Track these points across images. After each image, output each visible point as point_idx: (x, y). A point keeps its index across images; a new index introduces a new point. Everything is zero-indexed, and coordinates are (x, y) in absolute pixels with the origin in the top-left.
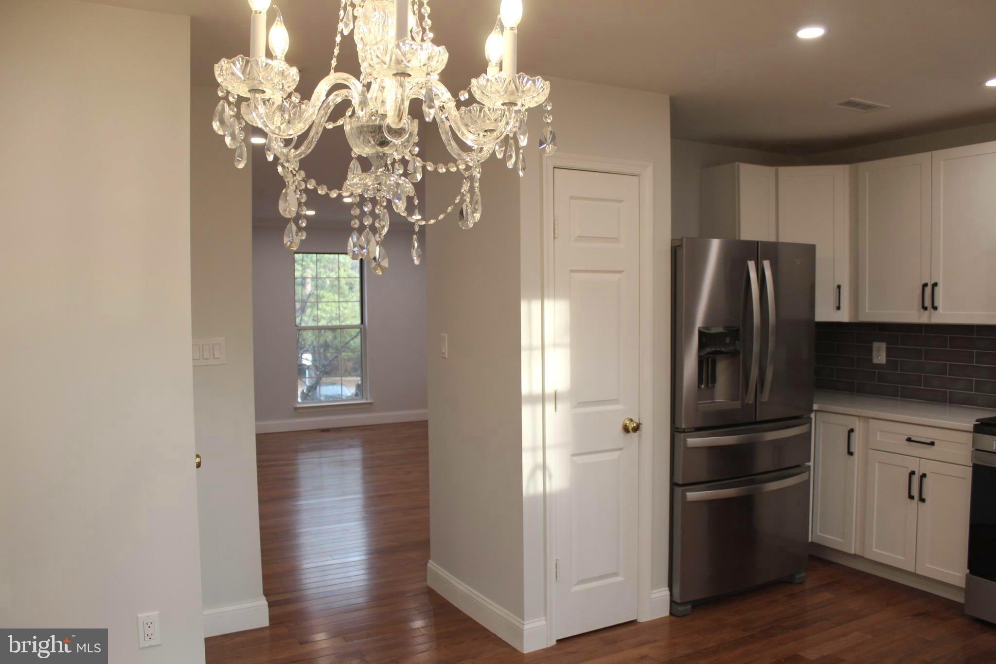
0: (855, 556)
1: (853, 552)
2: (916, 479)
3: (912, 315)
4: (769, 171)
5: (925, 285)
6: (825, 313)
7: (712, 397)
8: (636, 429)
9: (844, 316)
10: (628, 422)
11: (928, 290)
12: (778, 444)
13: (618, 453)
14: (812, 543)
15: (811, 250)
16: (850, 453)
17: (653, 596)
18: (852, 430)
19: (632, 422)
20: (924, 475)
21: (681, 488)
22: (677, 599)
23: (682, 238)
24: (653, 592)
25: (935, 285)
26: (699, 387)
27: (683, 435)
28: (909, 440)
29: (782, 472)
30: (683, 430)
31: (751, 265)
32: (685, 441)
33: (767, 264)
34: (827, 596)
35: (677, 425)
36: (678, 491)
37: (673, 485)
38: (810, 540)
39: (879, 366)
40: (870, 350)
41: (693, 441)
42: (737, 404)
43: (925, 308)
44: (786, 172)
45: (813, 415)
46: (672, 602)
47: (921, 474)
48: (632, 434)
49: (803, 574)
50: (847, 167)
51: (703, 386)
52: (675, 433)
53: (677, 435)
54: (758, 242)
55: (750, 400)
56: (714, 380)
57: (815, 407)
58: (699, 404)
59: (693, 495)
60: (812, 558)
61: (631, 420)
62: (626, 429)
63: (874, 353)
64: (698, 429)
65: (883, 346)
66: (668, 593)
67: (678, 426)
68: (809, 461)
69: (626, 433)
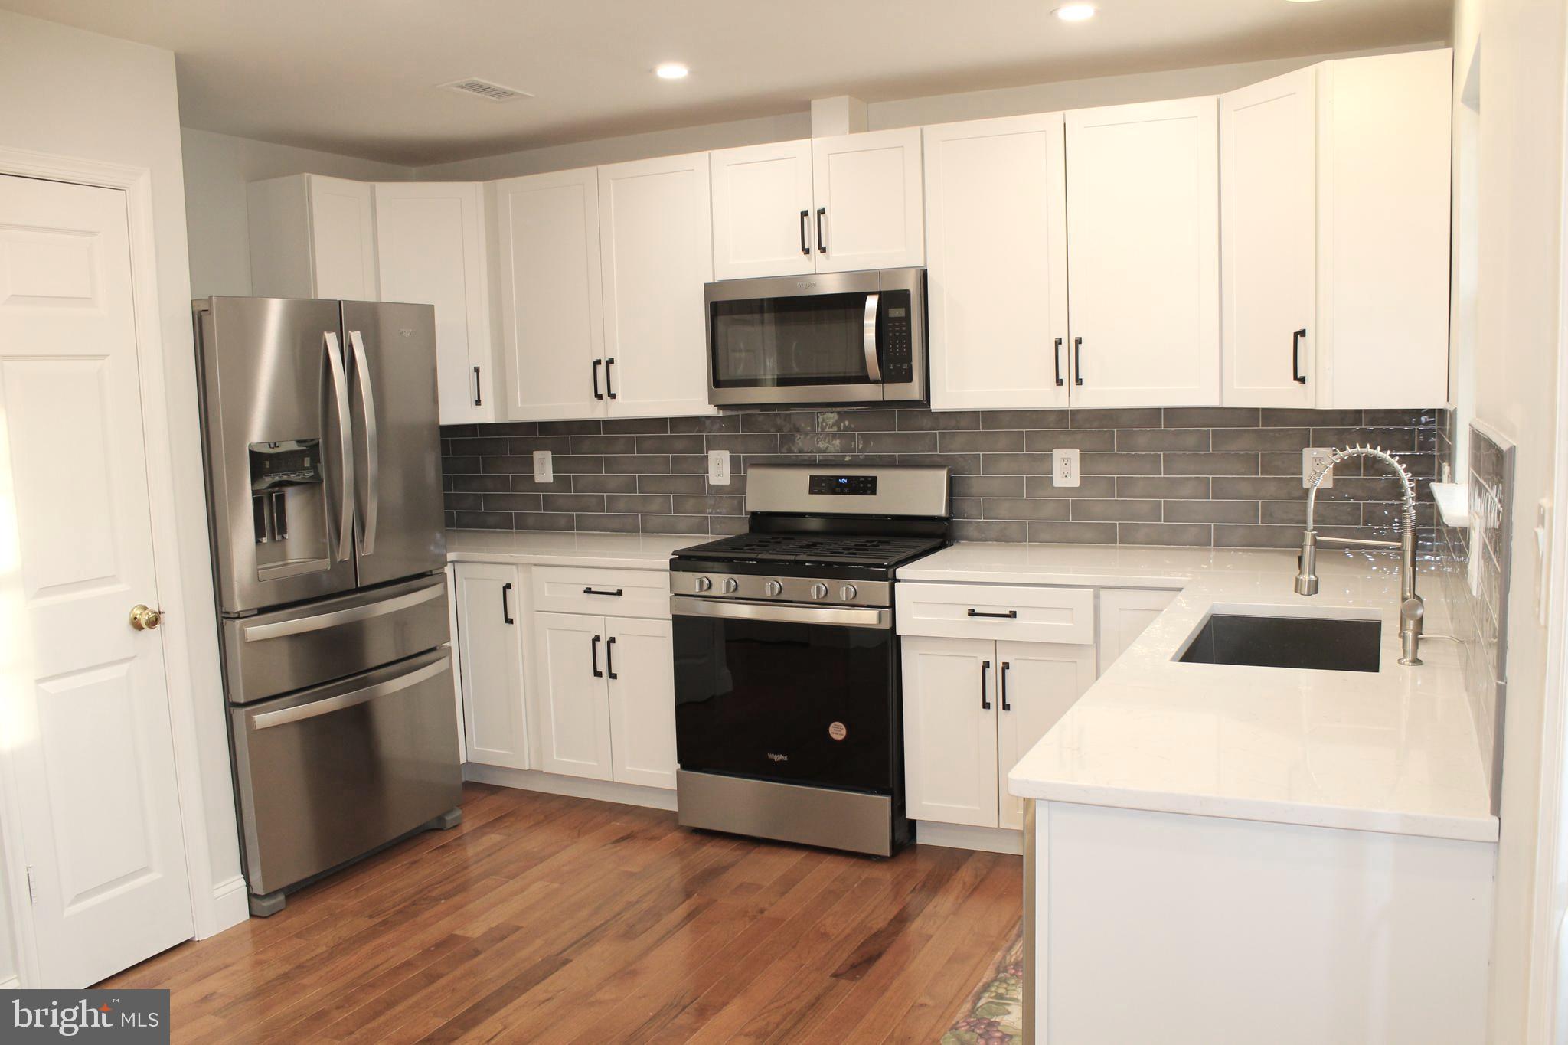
0: (531, 772)
1: (527, 768)
2: (601, 647)
3: (581, 408)
4: (361, 188)
5: (598, 363)
6: (455, 410)
7: (284, 556)
8: (154, 622)
9: (486, 415)
10: (138, 612)
11: (602, 369)
12: (400, 620)
13: (126, 666)
14: (468, 763)
15: (426, 313)
16: (509, 621)
17: (217, 893)
18: (508, 586)
19: (147, 611)
20: (612, 640)
21: (244, 710)
22: (259, 889)
23: (211, 297)
24: (216, 886)
25: (611, 361)
26: (258, 542)
27: (238, 622)
28: (588, 591)
29: (408, 662)
30: (236, 615)
31: (331, 339)
32: (243, 632)
33: (356, 338)
34: (493, 838)
35: (227, 607)
36: (240, 714)
37: (230, 705)
38: (463, 760)
39: (544, 486)
40: (530, 463)
41: (259, 630)
42: (325, 564)
43: (599, 397)
44: (387, 190)
45: (448, 570)
46: (251, 896)
47: (608, 639)
48: (147, 631)
49: (458, 813)
50: (480, 184)
51: (265, 540)
52: (224, 621)
53: (228, 624)
54: (340, 302)
55: (344, 554)
56: (283, 528)
57: (451, 556)
58: (260, 569)
59: (264, 719)
60: (470, 786)
61: (145, 608)
62: (136, 625)
63: (536, 467)
64: (262, 611)
65: (548, 455)
66: (244, 883)
67: (228, 610)
68: (448, 640)
69: (138, 631)
